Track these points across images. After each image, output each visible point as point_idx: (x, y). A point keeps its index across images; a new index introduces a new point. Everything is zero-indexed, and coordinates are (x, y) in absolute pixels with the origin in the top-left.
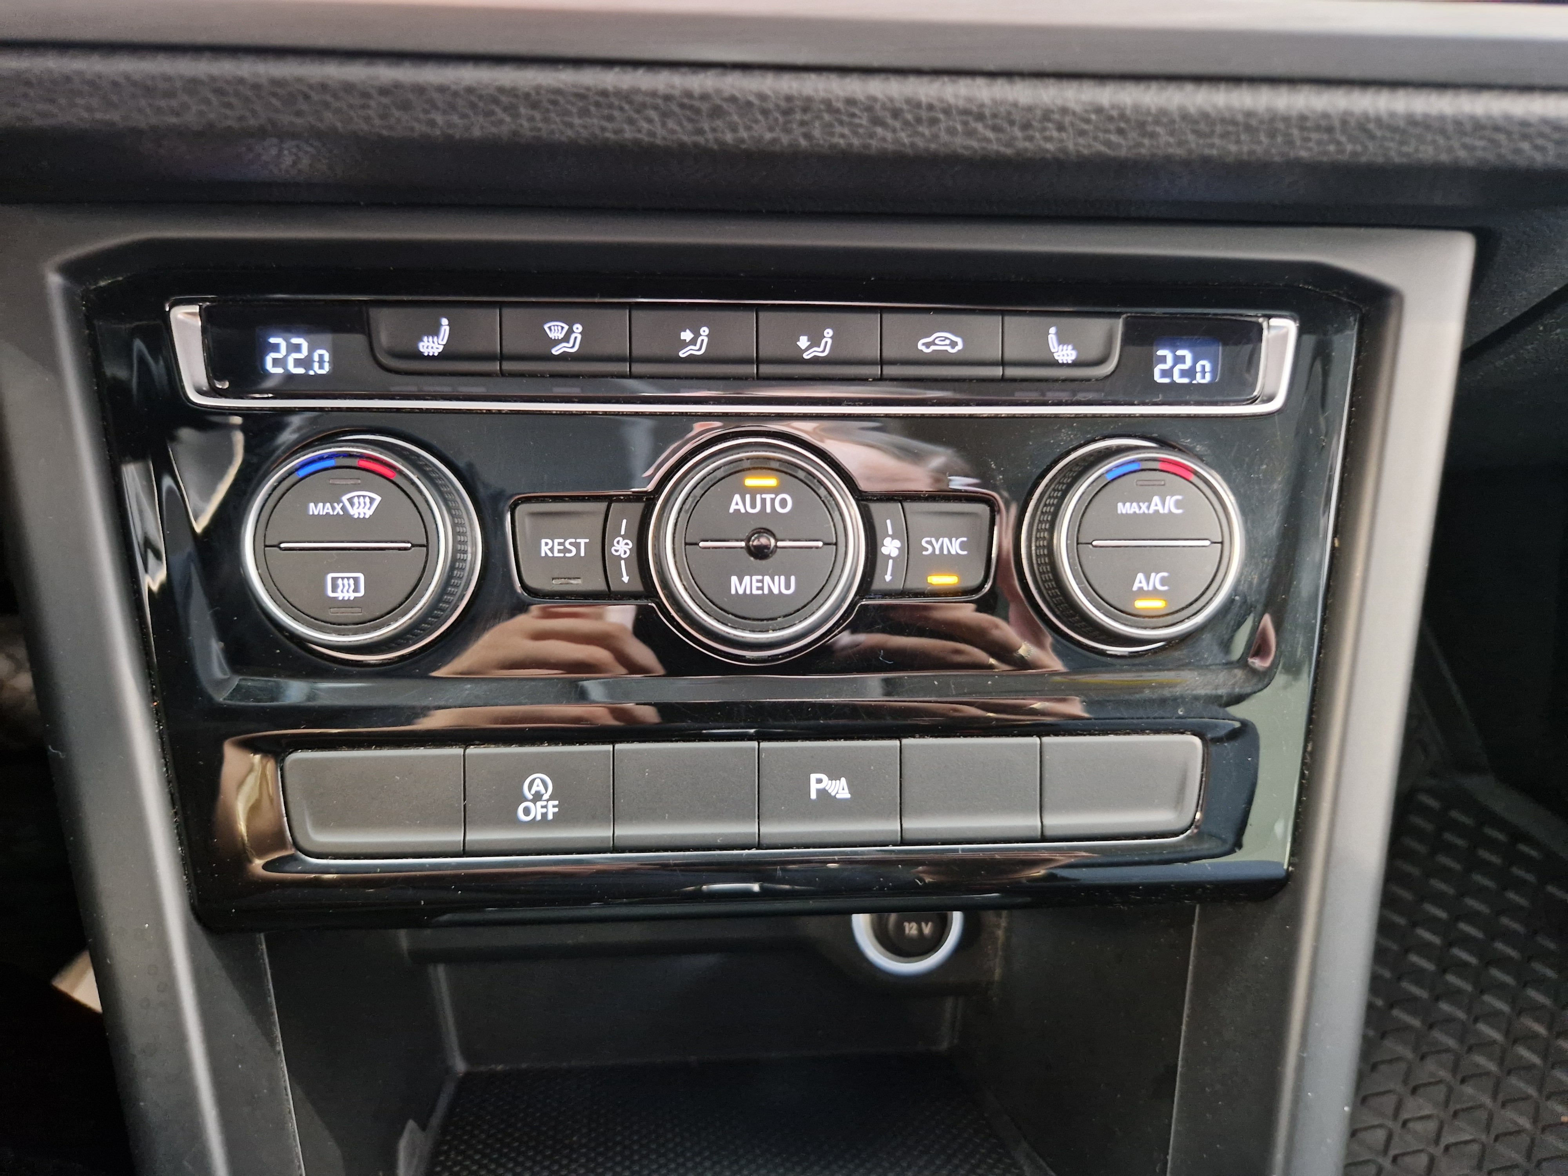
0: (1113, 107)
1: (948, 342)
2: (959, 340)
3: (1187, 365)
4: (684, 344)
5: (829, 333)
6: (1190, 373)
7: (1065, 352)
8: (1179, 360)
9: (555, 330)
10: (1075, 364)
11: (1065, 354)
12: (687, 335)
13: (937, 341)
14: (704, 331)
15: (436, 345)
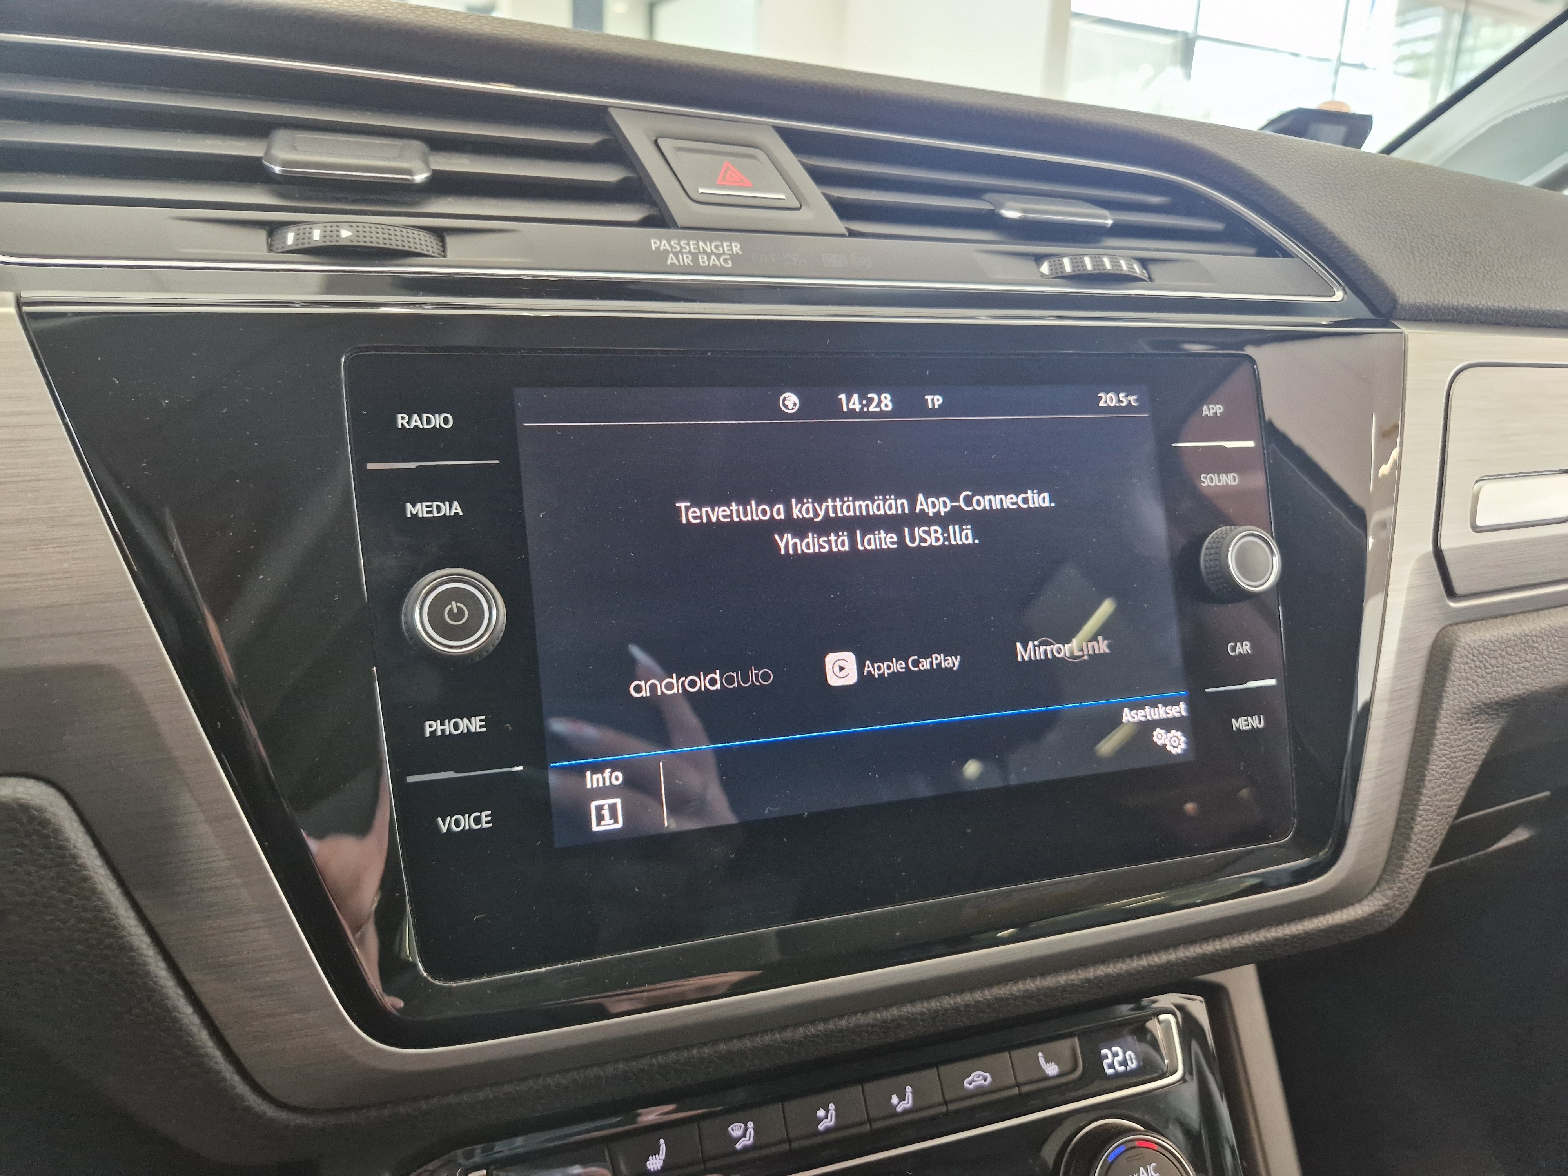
0: (1095, 978)
1: (981, 1078)
2: (987, 1075)
3: (1120, 1058)
4: (820, 1120)
5: (909, 1089)
6: (1124, 1063)
7: (1051, 1068)
8: (1115, 1055)
9: (736, 1130)
10: (1060, 1075)
11: (1052, 1070)
12: (821, 1113)
13: (975, 1079)
14: (832, 1107)
15: (658, 1161)
